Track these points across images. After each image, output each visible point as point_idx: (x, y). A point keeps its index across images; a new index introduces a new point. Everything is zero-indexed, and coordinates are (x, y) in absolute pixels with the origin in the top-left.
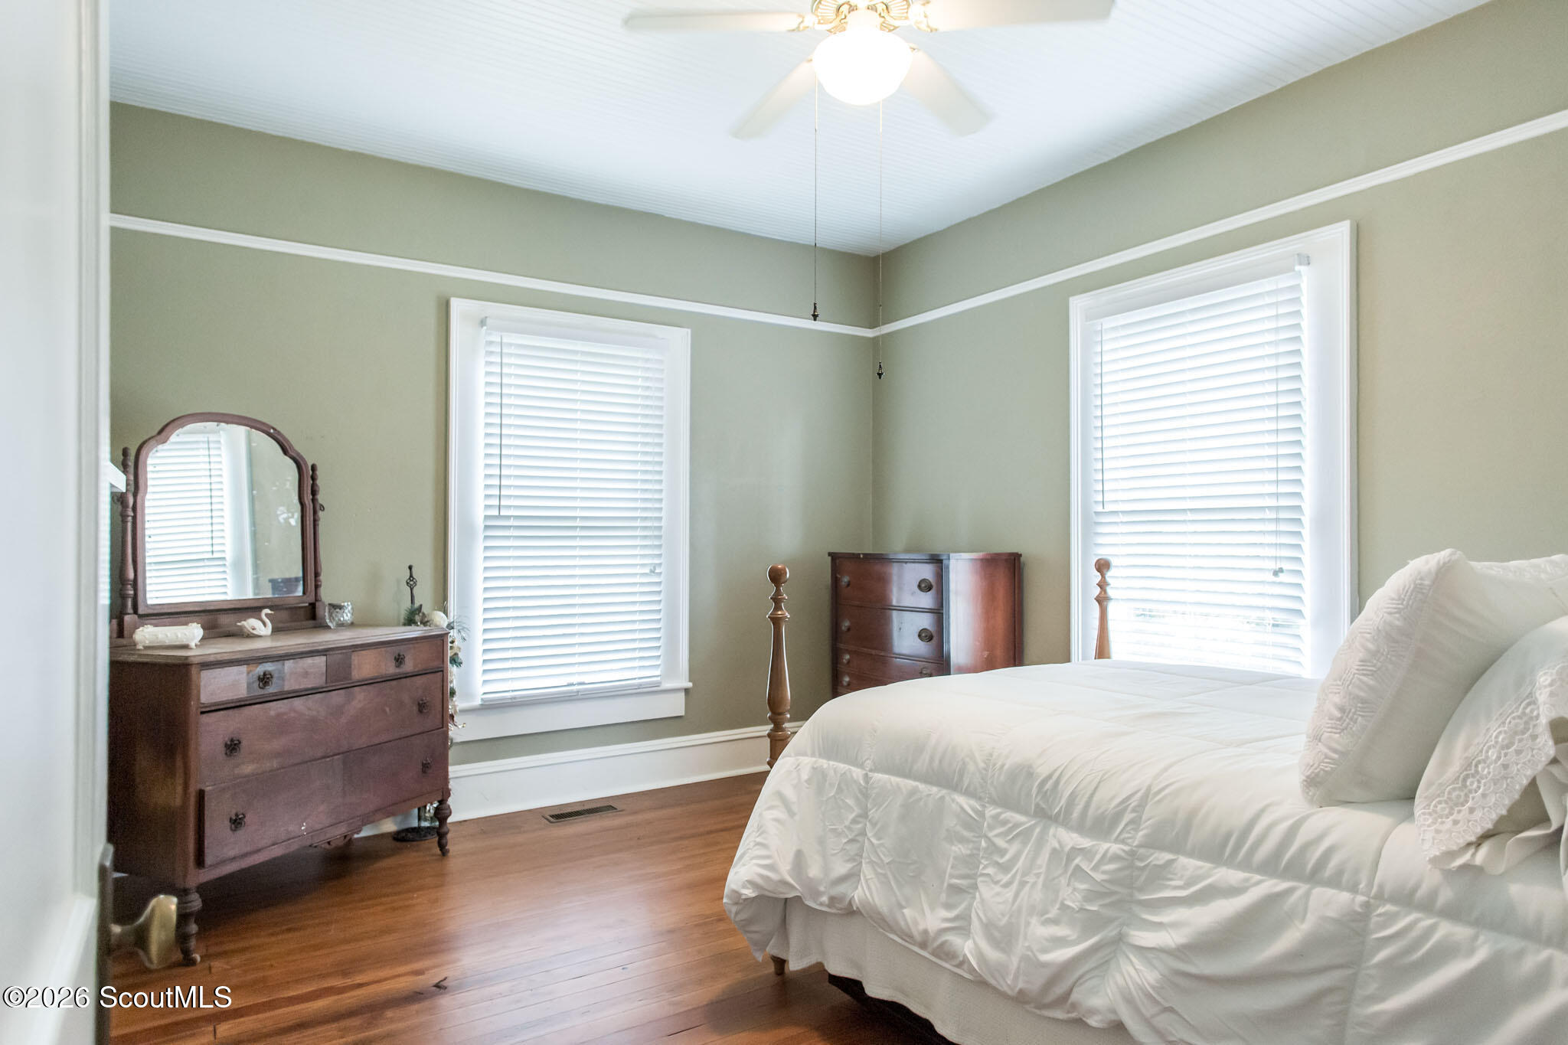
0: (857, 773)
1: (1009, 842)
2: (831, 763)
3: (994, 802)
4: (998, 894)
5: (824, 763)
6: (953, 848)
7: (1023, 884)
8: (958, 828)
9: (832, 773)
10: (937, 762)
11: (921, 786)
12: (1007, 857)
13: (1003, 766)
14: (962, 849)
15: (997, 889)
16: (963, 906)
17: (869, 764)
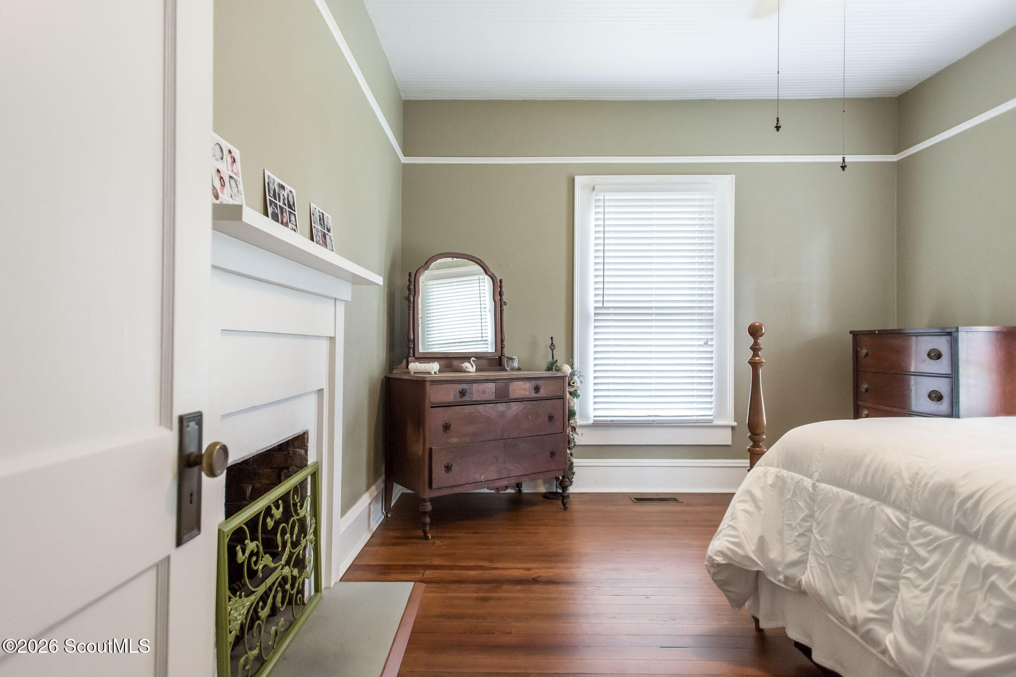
0: (808, 482)
1: (931, 552)
2: (790, 473)
3: (917, 515)
4: (916, 597)
5: (785, 473)
6: (881, 551)
7: (939, 592)
8: (885, 535)
9: (790, 481)
10: (869, 478)
11: (856, 497)
12: (928, 565)
13: (926, 484)
14: (888, 553)
15: (917, 592)
16: (888, 601)
17: (816, 475)
